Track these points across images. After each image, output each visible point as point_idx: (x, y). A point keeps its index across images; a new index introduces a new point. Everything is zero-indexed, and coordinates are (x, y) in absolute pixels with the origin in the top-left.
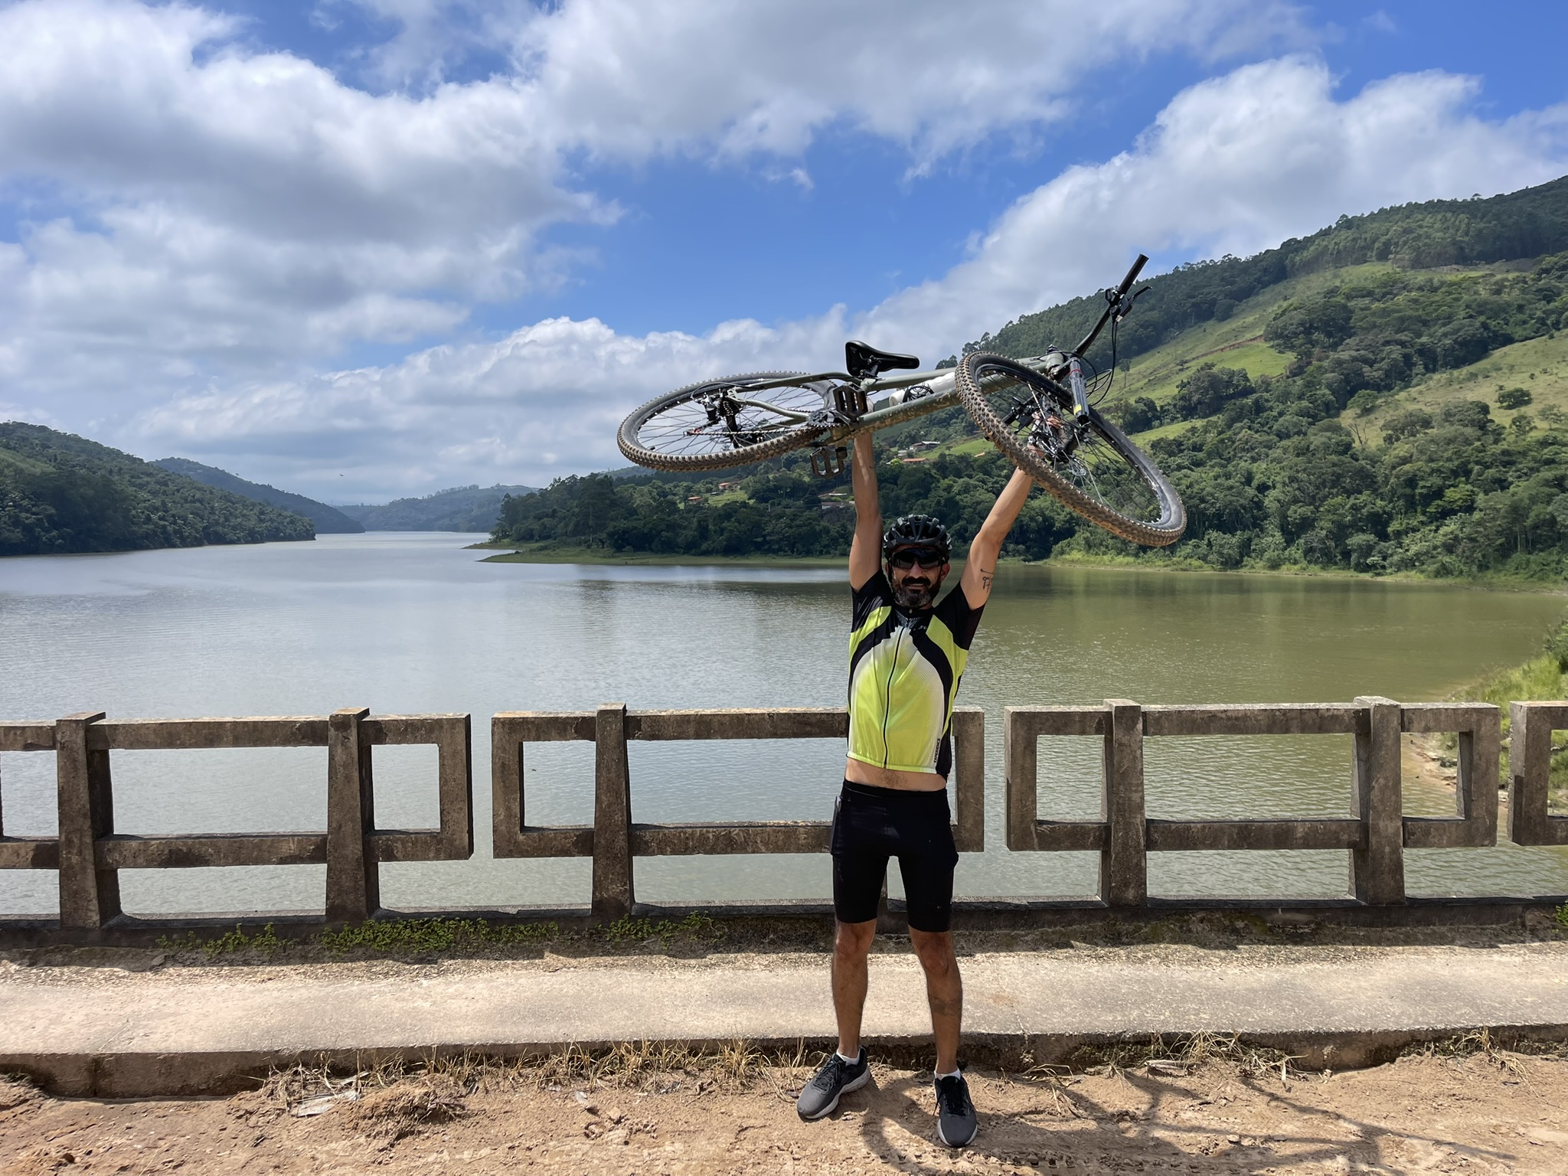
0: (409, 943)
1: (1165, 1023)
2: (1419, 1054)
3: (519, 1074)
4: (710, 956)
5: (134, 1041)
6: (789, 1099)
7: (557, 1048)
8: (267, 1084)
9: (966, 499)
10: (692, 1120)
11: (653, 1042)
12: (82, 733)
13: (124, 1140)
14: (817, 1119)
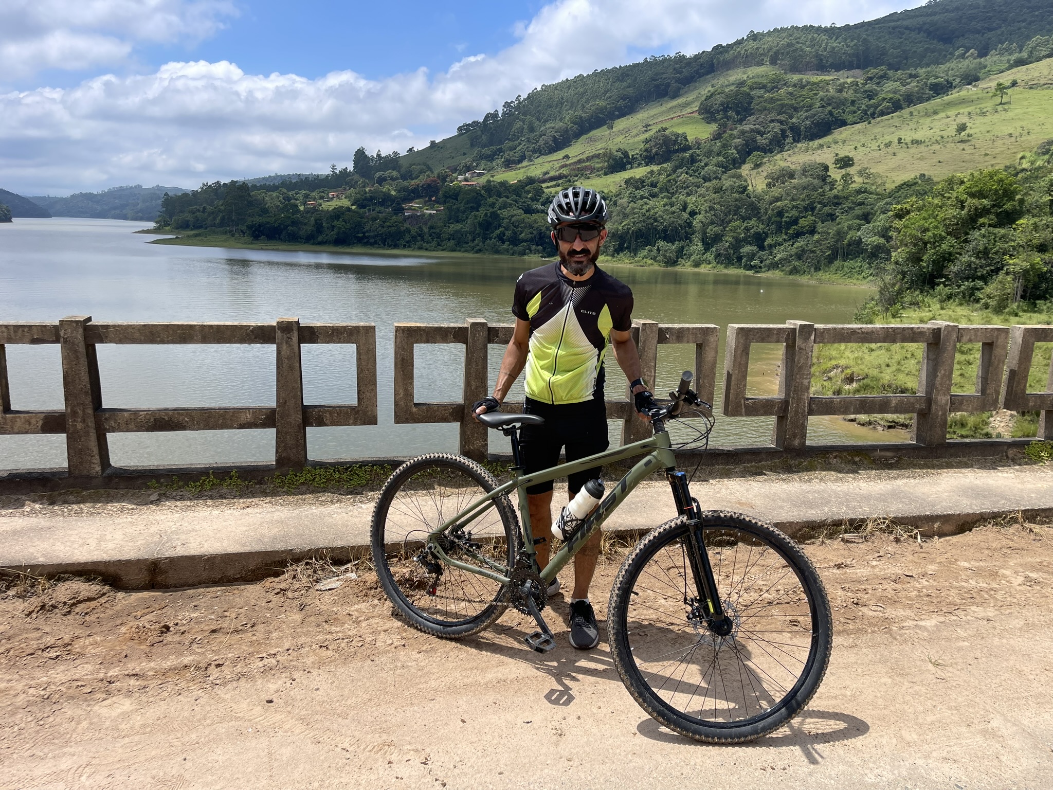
0: (339, 481)
2: (984, 526)
8: (288, 572)
9: (504, 213)
12: (81, 331)
13: (198, 614)
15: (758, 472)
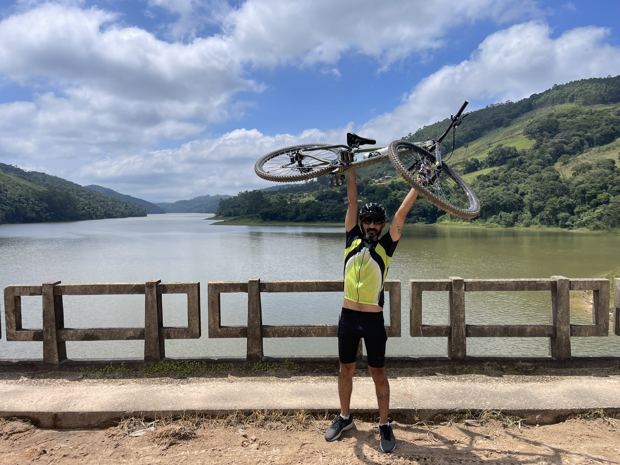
0: (176, 371)
1: (472, 405)
2: (575, 419)
3: (217, 422)
4: (292, 377)
5: (70, 407)
6: (322, 433)
7: (232, 412)
8: (120, 424)
10: (284, 441)
11: (269, 410)
12: (52, 289)
13: (65, 445)
14: (333, 441)
15: (432, 373)
